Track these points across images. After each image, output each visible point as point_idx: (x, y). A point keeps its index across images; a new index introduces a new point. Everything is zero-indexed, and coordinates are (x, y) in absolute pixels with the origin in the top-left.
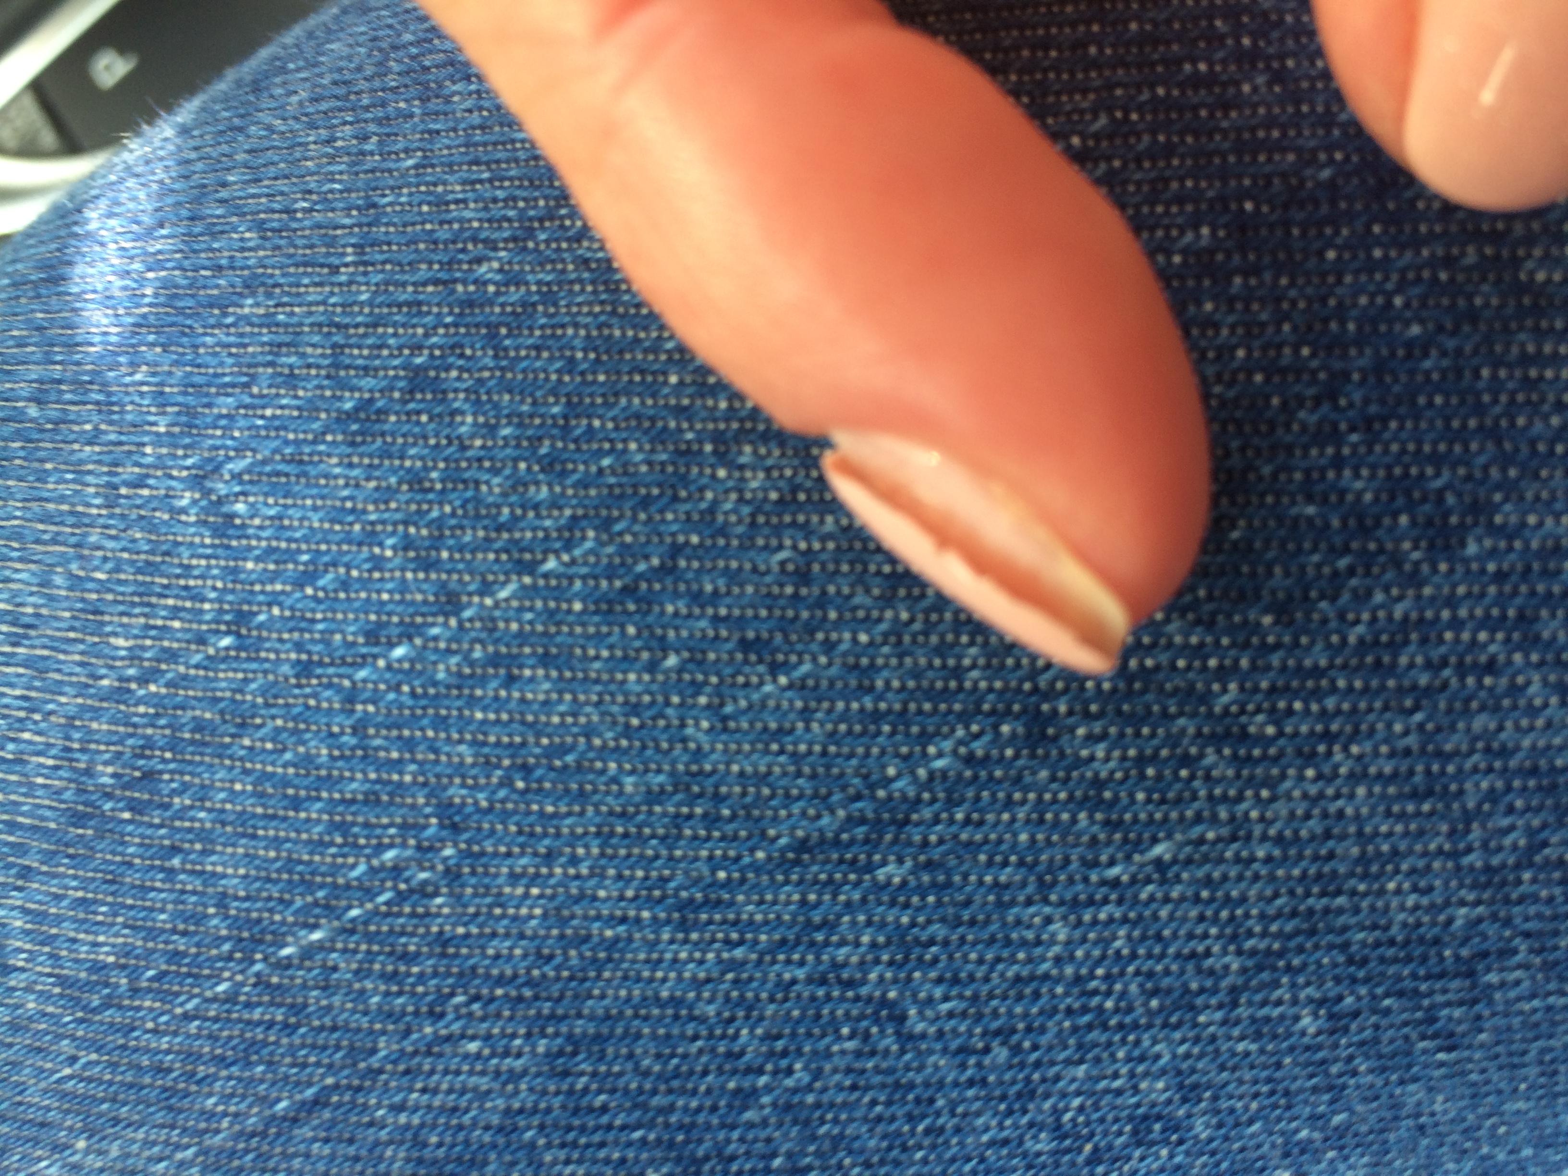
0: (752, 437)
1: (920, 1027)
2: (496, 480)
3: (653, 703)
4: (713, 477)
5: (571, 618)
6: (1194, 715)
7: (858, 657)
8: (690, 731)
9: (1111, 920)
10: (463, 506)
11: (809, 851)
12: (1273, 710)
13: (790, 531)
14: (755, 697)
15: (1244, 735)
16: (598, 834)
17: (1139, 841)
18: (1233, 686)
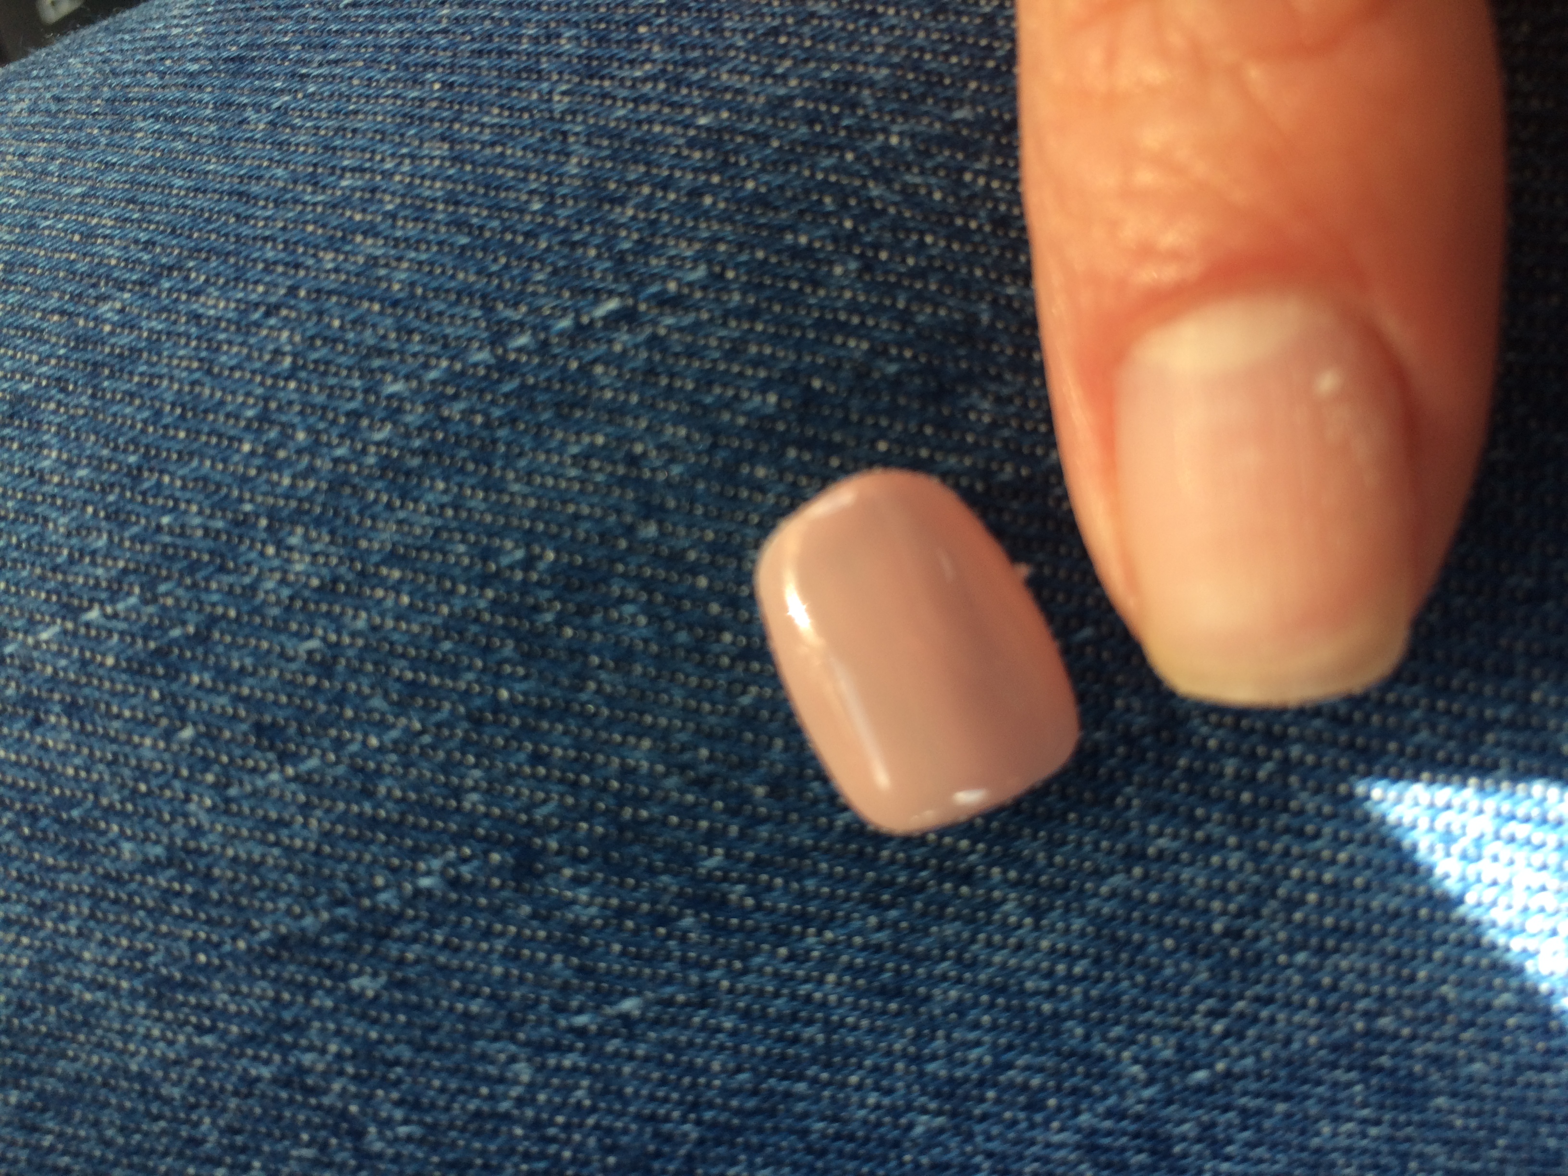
0: (306, 519)
1: (378, 1146)
2: (63, 520)
3: (164, 772)
4: (262, 554)
5: (101, 672)
6: (676, 875)
7: (365, 760)
8: (192, 807)
9: (575, 1069)
10: (28, 540)
11: (289, 949)
12: (753, 883)
13: (322, 622)
14: (260, 783)
15: (723, 901)
16: (91, 895)
17: (610, 992)
18: (720, 851)
